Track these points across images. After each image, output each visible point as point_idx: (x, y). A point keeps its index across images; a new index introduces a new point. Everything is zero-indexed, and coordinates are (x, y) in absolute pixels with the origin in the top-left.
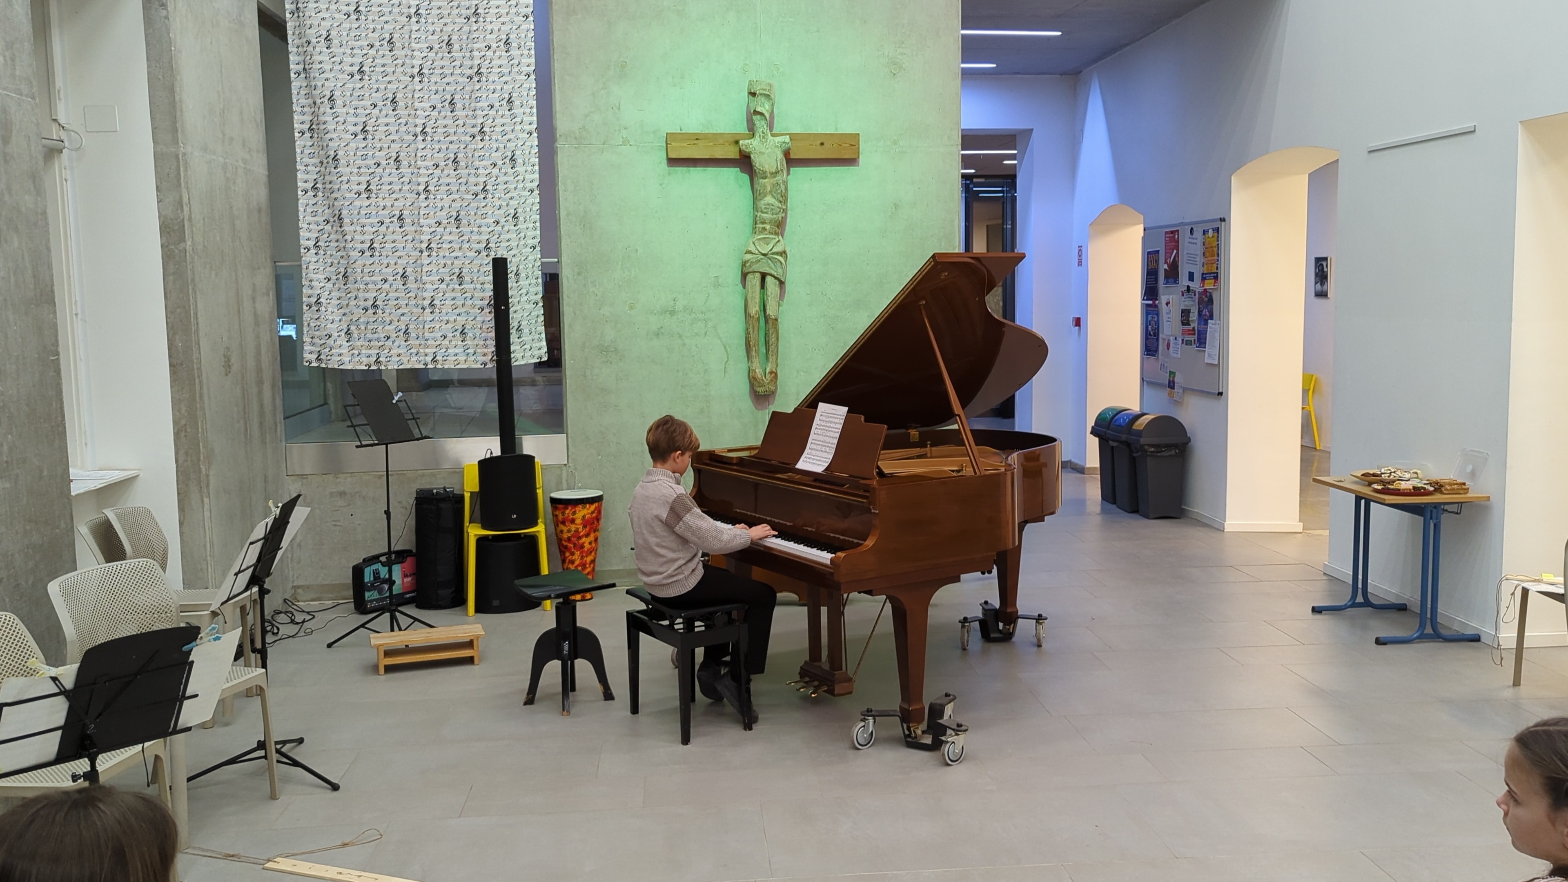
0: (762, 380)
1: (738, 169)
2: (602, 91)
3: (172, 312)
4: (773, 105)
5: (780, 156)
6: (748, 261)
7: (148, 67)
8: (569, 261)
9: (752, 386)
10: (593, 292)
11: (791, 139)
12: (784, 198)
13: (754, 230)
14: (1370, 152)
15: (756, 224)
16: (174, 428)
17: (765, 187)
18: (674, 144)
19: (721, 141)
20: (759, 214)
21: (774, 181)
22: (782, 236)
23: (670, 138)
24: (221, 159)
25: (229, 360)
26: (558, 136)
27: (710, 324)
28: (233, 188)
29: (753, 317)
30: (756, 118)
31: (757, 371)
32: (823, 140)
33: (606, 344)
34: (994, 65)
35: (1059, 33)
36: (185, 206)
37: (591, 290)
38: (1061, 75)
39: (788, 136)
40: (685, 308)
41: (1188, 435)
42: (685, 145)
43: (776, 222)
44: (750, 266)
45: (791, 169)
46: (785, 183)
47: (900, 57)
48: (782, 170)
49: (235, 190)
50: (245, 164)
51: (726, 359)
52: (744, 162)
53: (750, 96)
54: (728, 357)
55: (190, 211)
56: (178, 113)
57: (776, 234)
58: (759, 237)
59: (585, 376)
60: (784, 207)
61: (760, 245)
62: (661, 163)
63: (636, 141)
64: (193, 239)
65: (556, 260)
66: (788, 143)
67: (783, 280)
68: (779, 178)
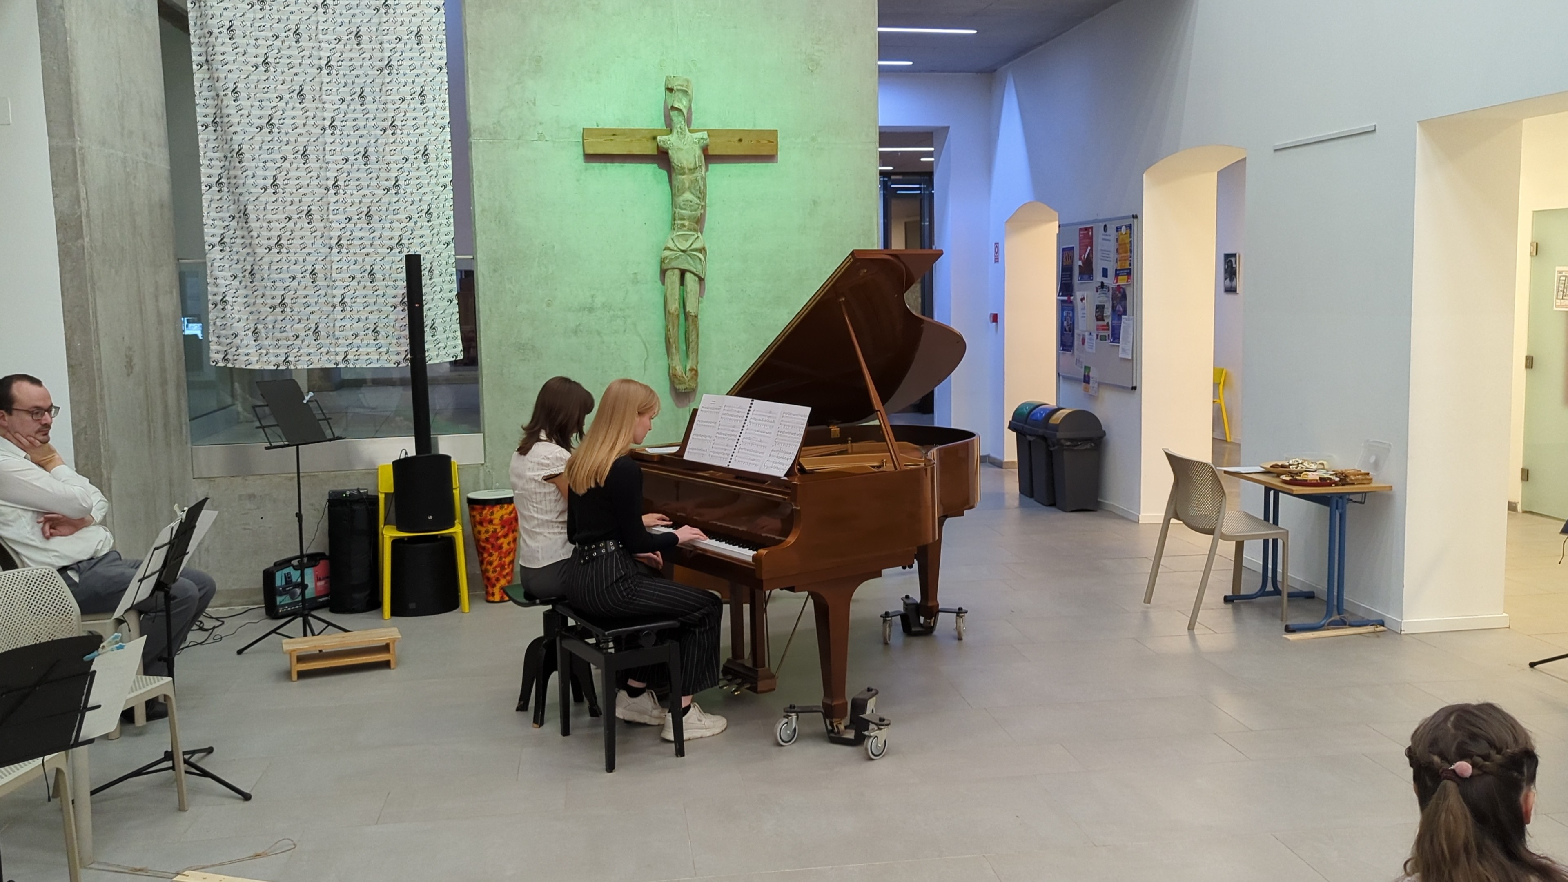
0: (683, 377)
1: (656, 165)
2: (517, 86)
3: (69, 311)
4: (690, 101)
5: (698, 152)
6: (667, 258)
7: (43, 57)
8: (485, 258)
9: (672, 383)
10: (510, 289)
11: (709, 136)
12: (702, 195)
13: (673, 227)
14: (1276, 150)
15: (675, 220)
16: (73, 432)
17: (684, 183)
18: (591, 140)
19: (638, 137)
21: (692, 177)
22: (701, 233)
23: (587, 133)
24: (121, 154)
25: (131, 360)
26: (472, 131)
27: (629, 321)
28: (133, 182)
29: (673, 314)
30: (674, 114)
31: (677, 368)
32: (741, 136)
33: (523, 342)
34: (911, 63)
35: (974, 32)
36: (82, 202)
37: (507, 288)
38: (977, 73)
39: (706, 132)
40: (604, 305)
41: (1104, 429)
42: (602, 140)
43: (695, 218)
44: (669, 263)
45: (710, 165)
46: (704, 179)
47: (818, 54)
48: (700, 166)
49: (135, 185)
50: (146, 158)
51: (646, 356)
52: (662, 158)
53: (667, 92)
54: (648, 355)
55: (88, 206)
56: (75, 105)
57: (695, 230)
58: (678, 233)
59: (502, 375)
60: (703, 204)
61: (679, 241)
62: (577, 158)
63: (552, 136)
64: (91, 236)
65: (471, 257)
66: (706, 140)
67: (702, 277)
68: (698, 175)
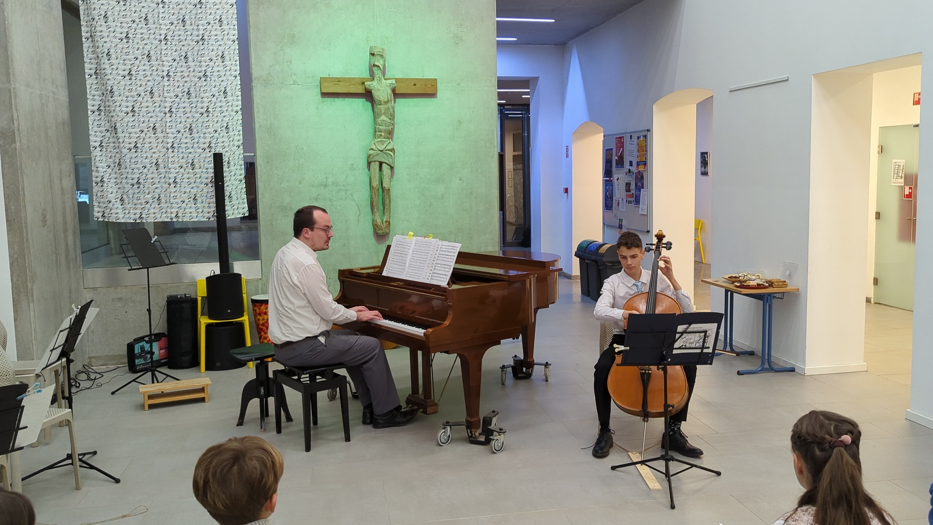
0: (381, 226)
1: (364, 99)
2: (280, 52)
3: (7, 188)
4: (385, 61)
5: (390, 91)
6: (371, 154)
8: (261, 155)
9: (375, 230)
10: (277, 174)
11: (396, 82)
12: (392, 117)
13: (375, 136)
14: (730, 91)
15: (376, 132)
16: (10, 260)
17: (381, 110)
18: (325, 84)
19: (354, 83)
20: (377, 126)
21: (386, 106)
22: (392, 140)
23: (323, 80)
24: (38, 92)
25: (45, 217)
26: (253, 78)
27: (349, 192)
28: (46, 109)
29: (375, 188)
30: (375, 69)
31: (378, 221)
32: (415, 82)
33: (285, 205)
34: (516, 39)
35: (553, 21)
36: (15, 121)
37: (275, 172)
38: (555, 45)
39: (394, 80)
40: (333, 183)
43: (387, 131)
44: (373, 158)
45: (397, 99)
46: (393, 108)
47: (460, 33)
48: (391, 100)
49: (47, 111)
50: (54, 94)
51: (359, 214)
53: (371, 56)
54: (360, 213)
55: (19, 124)
56: (10, 63)
57: (388, 138)
58: (378, 140)
59: (272, 225)
60: (393, 122)
61: (378, 145)
62: (317, 95)
63: (301, 82)
64: (20, 141)
65: (253, 154)
66: (394, 84)
67: (393, 166)
68: (389, 105)
